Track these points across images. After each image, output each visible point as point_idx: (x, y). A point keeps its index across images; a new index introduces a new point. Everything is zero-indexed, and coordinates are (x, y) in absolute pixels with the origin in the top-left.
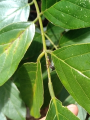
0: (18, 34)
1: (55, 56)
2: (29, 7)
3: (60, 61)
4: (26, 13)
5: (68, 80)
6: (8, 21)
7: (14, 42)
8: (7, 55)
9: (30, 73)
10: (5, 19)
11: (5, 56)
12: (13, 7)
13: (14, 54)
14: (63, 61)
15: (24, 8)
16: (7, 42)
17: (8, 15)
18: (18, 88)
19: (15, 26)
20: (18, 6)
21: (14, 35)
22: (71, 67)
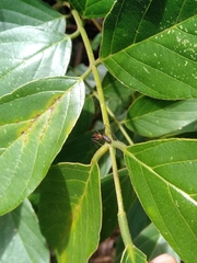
0: (50, 102)
1: (132, 156)
2: (70, 43)
3: (144, 168)
4: (63, 54)
5: (160, 207)
6: (26, 70)
7: (41, 117)
8: (24, 145)
9: (69, 182)
10: (18, 65)
11: (20, 146)
12: (37, 42)
13: (39, 142)
14: (150, 169)
15: (59, 44)
16: (26, 118)
17: (25, 59)
18: (34, 207)
19: (44, 85)
20: (48, 40)
21: (41, 104)
22: (167, 183)
